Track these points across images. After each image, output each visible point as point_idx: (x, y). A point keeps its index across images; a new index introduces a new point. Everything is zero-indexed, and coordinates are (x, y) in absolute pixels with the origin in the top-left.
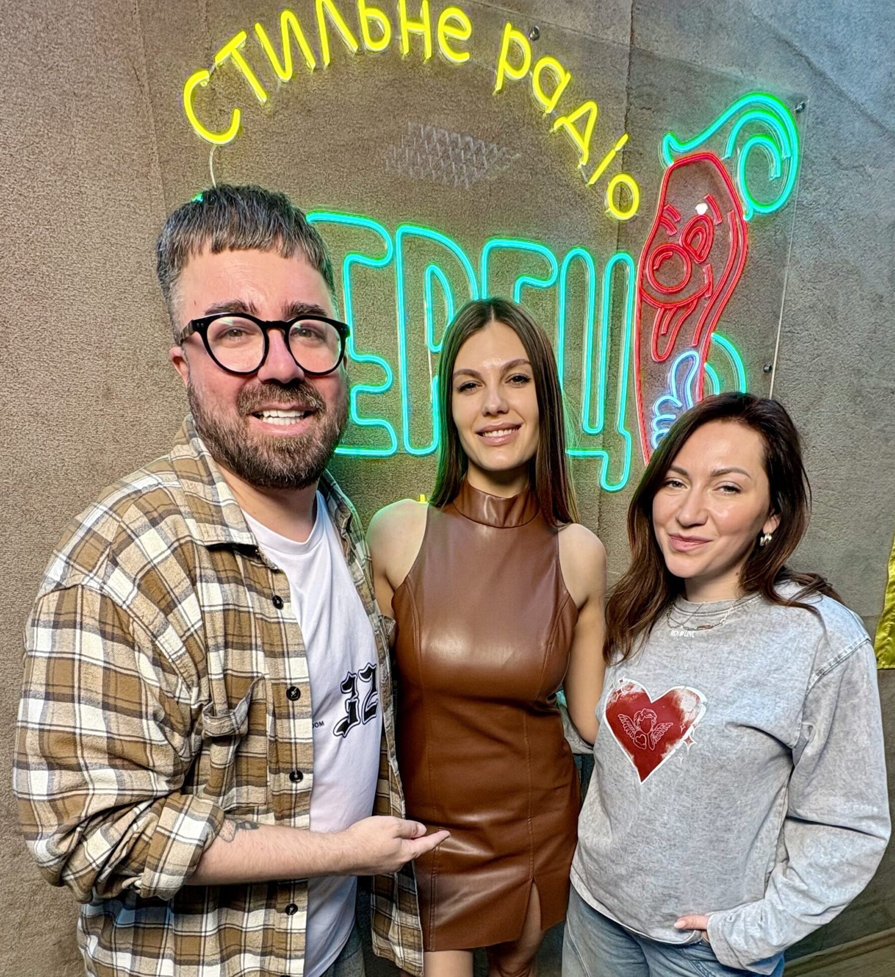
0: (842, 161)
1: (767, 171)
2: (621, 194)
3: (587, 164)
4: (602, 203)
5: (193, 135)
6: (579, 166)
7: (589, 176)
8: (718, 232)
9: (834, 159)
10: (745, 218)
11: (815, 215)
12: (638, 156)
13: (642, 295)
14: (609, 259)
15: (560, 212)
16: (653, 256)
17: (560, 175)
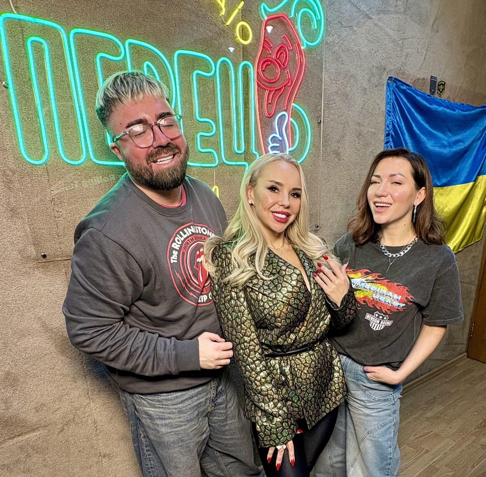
0: (343, 23)
1: (310, 25)
2: (242, 31)
3: (225, 14)
4: (233, 35)
6: (220, 15)
7: (226, 21)
8: (291, 54)
9: (339, 22)
10: (302, 48)
11: (334, 48)
12: (249, 12)
13: (258, 83)
14: (240, 63)
15: (213, 38)
16: (261, 63)
17: (211, 19)
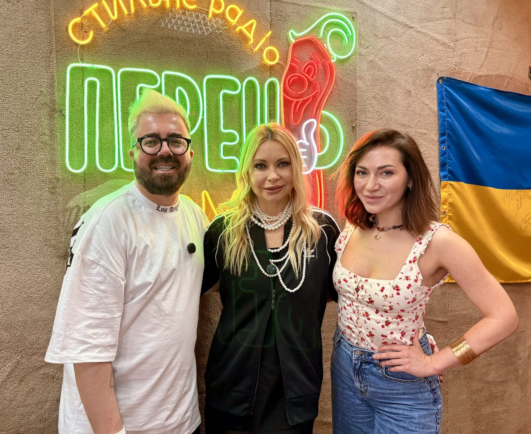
0: (379, 36)
2: (270, 54)
3: (253, 43)
4: (261, 58)
5: (72, 41)
6: (249, 44)
7: (254, 48)
8: (320, 67)
10: (333, 61)
11: (369, 58)
12: (277, 39)
13: (284, 96)
14: (266, 81)
15: (241, 63)
16: (288, 79)
17: (241, 48)
